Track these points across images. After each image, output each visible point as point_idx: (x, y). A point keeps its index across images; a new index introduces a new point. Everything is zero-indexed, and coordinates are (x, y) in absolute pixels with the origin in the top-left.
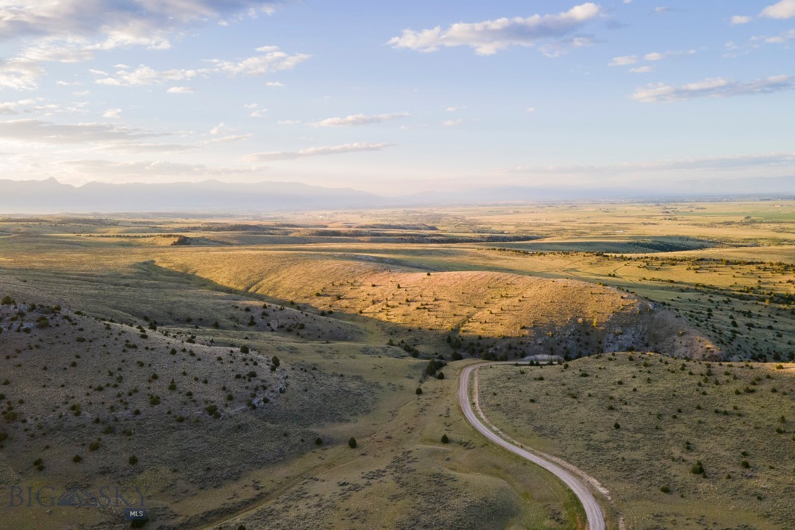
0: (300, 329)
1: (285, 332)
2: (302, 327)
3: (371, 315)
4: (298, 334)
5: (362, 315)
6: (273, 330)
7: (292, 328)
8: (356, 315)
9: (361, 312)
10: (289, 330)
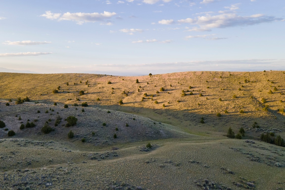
0: (68, 126)
1: (39, 134)
2: (72, 122)
3: (136, 105)
4: (71, 136)
5: (125, 105)
6: (11, 134)
7: (52, 126)
8: (117, 105)
9: (121, 103)
10: (47, 131)
